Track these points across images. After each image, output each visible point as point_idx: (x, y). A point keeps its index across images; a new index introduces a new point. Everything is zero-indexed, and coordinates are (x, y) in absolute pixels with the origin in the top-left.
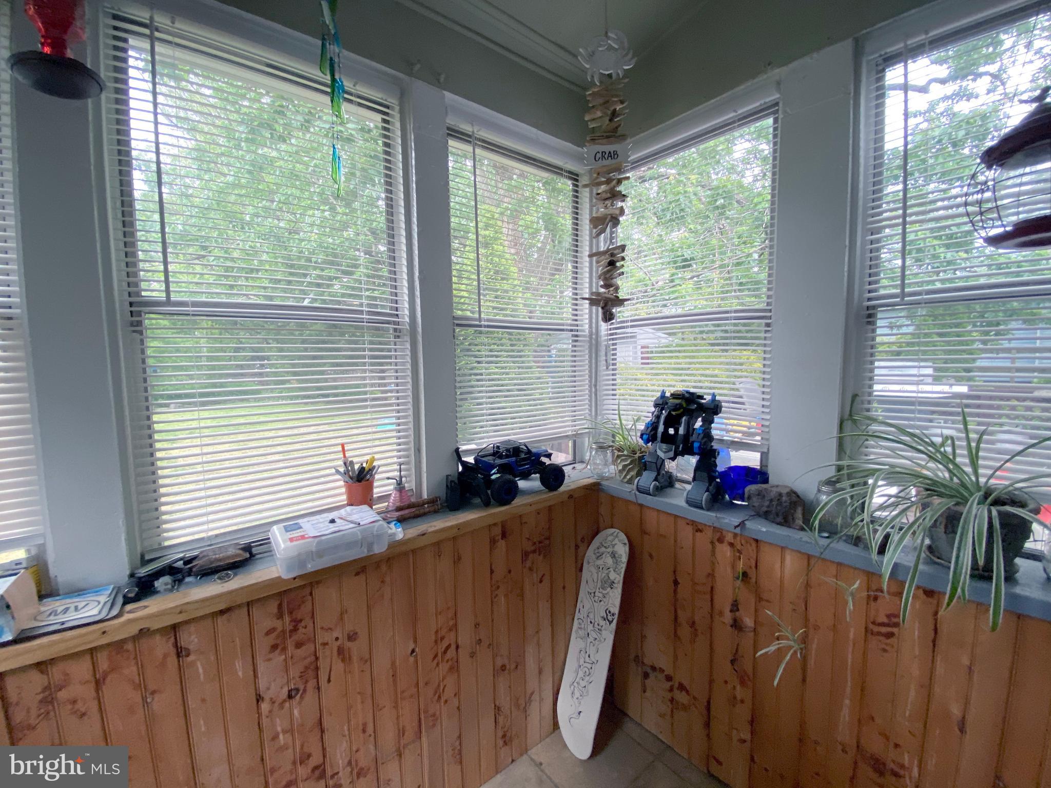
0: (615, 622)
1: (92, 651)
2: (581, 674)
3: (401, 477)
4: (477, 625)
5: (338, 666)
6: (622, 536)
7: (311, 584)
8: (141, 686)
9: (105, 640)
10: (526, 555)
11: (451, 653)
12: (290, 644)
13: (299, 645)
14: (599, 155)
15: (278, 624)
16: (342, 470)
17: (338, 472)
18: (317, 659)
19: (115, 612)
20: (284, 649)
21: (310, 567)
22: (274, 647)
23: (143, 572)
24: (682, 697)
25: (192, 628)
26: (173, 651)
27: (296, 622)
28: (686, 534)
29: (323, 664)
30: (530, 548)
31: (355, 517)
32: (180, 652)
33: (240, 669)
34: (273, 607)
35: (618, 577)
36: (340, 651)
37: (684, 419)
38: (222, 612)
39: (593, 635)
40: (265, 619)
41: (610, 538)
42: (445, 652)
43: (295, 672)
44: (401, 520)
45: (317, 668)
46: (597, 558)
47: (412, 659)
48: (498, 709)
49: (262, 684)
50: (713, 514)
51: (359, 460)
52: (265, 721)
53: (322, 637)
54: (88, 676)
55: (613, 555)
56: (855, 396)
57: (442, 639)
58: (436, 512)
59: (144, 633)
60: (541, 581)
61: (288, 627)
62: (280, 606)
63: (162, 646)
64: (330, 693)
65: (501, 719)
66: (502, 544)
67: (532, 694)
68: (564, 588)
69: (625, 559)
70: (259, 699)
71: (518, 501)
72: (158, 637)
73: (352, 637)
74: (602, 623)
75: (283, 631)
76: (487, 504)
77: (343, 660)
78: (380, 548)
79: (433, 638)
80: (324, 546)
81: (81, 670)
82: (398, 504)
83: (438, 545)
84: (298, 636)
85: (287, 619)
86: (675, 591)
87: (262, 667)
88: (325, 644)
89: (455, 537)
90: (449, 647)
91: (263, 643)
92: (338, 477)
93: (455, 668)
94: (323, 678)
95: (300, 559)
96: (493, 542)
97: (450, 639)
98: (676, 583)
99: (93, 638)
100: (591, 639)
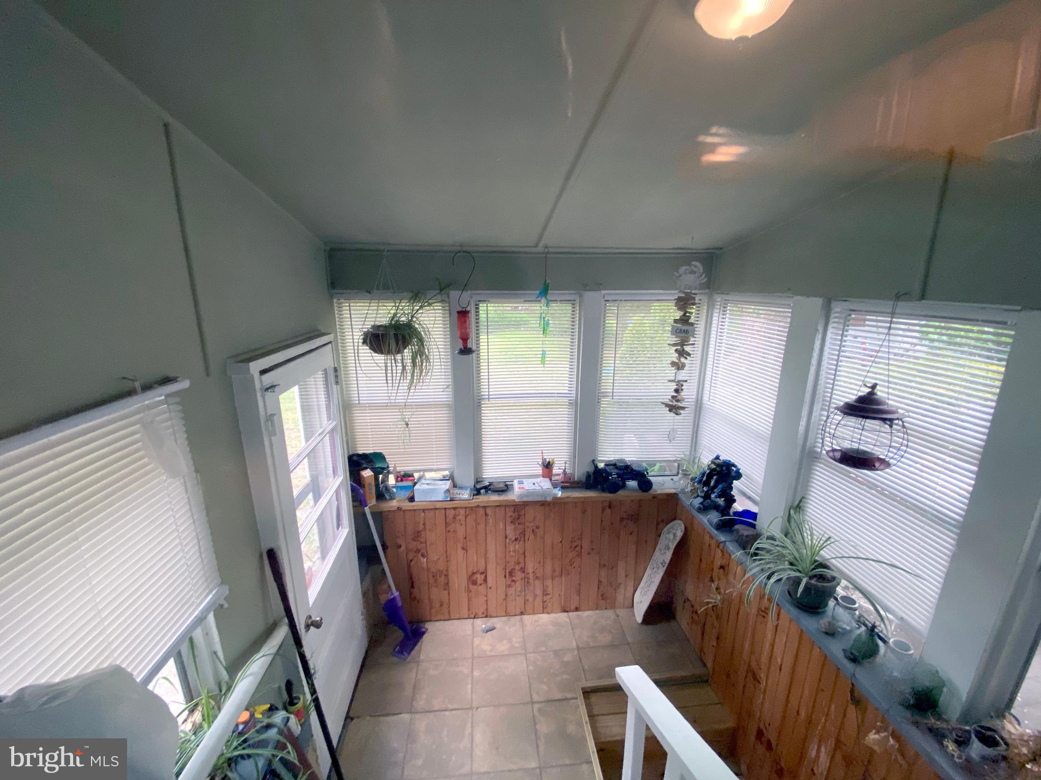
0: (666, 567)
1: (466, 508)
2: (646, 585)
3: (565, 469)
4: (592, 542)
5: (532, 536)
6: (683, 527)
7: (525, 505)
8: (475, 521)
9: (469, 506)
10: (622, 520)
11: (578, 549)
12: (517, 523)
13: (519, 524)
14: (678, 331)
15: (514, 515)
16: (540, 463)
17: (538, 464)
18: (525, 531)
19: (471, 498)
20: (515, 524)
21: (524, 499)
22: (512, 522)
23: (478, 487)
24: (696, 617)
25: (490, 508)
26: (484, 514)
27: (519, 517)
28: (707, 537)
29: (527, 534)
30: (625, 516)
31: (542, 484)
32: (486, 515)
33: (501, 526)
34: (512, 509)
35: (673, 546)
36: (533, 531)
37: (715, 477)
38: (498, 506)
39: (655, 569)
40: (510, 512)
41: (677, 525)
42: (576, 547)
43: (518, 532)
44: (563, 488)
45: (525, 534)
46: (668, 533)
47: (560, 545)
48: (600, 582)
49: (508, 532)
50: (716, 532)
51: (548, 458)
52: (507, 545)
53: (527, 524)
54: (464, 513)
55: (675, 535)
56: (803, 498)
57: (575, 541)
58: (579, 487)
59: (478, 506)
60: (631, 534)
61: (517, 517)
62: (514, 509)
63: (481, 511)
64: (528, 544)
65: (601, 588)
66: (608, 511)
67: (620, 584)
68: (646, 542)
69: (678, 539)
70: (506, 537)
71: (621, 493)
72: (481, 509)
73: (538, 527)
74: (660, 565)
75: (515, 518)
76: (603, 490)
77: (534, 535)
78: (549, 499)
79: (570, 539)
80: (529, 493)
81: (462, 512)
82: (563, 480)
83: (576, 502)
84: (519, 521)
85: (516, 514)
86: (700, 565)
87: (507, 528)
88: (528, 527)
89: (584, 501)
90: (577, 546)
91: (509, 520)
92: (539, 466)
93: (580, 555)
94: (527, 538)
95: (521, 496)
96: (603, 510)
97: (579, 542)
98: (701, 560)
99: (466, 504)
100: (654, 571)
